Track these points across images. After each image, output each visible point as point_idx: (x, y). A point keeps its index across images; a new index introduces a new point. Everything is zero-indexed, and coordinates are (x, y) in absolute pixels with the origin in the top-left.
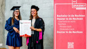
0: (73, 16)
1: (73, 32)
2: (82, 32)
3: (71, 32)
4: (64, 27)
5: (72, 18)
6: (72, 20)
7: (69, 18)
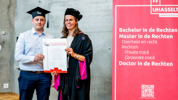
0: (153, 30)
1: (153, 63)
2: (171, 64)
3: (149, 64)
4: (133, 53)
5: (150, 34)
6: (151, 39)
7: (143, 34)
